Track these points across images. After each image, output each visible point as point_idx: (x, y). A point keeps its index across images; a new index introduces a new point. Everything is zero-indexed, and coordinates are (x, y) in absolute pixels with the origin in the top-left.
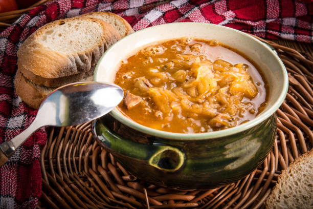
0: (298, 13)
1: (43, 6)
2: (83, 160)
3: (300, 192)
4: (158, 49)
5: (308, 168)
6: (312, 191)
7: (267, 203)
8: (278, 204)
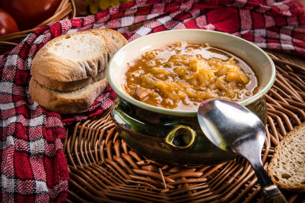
0: (268, 24)
1: (47, 26)
2: (99, 153)
3: (295, 159)
4: (157, 52)
5: (298, 140)
6: (304, 157)
7: (269, 169)
8: (278, 169)
